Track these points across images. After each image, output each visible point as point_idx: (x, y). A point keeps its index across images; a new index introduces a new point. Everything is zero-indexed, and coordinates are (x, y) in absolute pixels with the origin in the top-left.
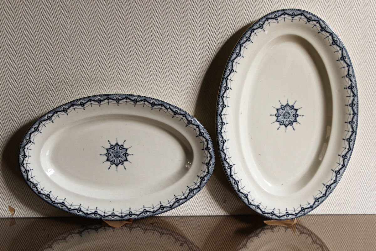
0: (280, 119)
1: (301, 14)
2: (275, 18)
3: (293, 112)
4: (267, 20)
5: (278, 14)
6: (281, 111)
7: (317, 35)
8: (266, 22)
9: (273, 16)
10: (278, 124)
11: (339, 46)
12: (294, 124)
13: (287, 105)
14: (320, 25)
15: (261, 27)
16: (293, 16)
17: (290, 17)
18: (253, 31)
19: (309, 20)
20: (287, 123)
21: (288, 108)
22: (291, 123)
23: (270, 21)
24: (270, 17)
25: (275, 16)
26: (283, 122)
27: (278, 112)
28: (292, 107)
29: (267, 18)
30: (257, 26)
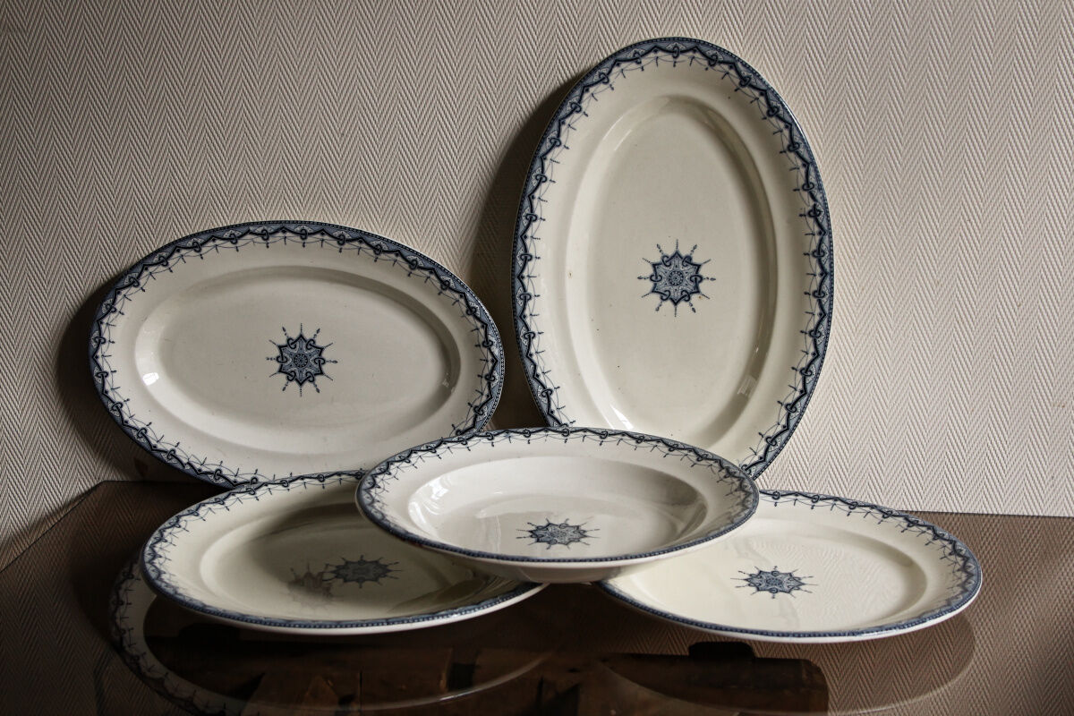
0: (662, 286)
1: (693, 50)
2: (636, 60)
3: (690, 270)
4: (617, 63)
5: (641, 51)
6: (662, 270)
7: (732, 95)
8: (616, 69)
9: (630, 55)
10: (656, 297)
11: (782, 120)
12: (694, 298)
13: (677, 254)
14: (738, 72)
15: (604, 79)
16: (675, 53)
17: (669, 57)
18: (586, 89)
19: (712, 61)
20: (677, 295)
21: (677, 261)
22: (686, 296)
23: (623, 65)
24: (622, 56)
25: (634, 54)
26: (667, 293)
27: (655, 270)
28: (688, 260)
29: (616, 59)
30: (596, 78)
